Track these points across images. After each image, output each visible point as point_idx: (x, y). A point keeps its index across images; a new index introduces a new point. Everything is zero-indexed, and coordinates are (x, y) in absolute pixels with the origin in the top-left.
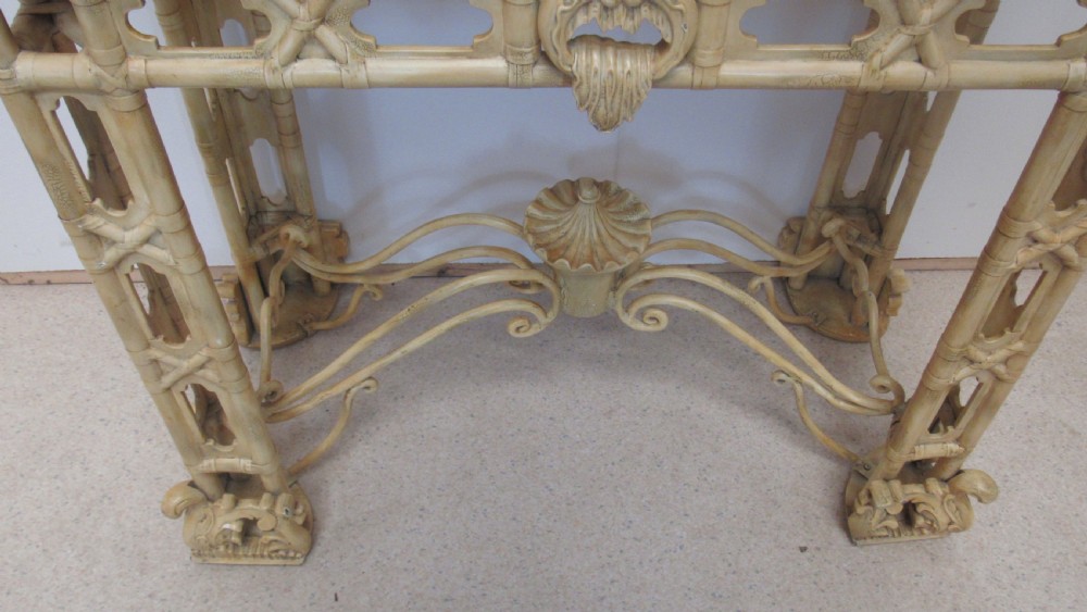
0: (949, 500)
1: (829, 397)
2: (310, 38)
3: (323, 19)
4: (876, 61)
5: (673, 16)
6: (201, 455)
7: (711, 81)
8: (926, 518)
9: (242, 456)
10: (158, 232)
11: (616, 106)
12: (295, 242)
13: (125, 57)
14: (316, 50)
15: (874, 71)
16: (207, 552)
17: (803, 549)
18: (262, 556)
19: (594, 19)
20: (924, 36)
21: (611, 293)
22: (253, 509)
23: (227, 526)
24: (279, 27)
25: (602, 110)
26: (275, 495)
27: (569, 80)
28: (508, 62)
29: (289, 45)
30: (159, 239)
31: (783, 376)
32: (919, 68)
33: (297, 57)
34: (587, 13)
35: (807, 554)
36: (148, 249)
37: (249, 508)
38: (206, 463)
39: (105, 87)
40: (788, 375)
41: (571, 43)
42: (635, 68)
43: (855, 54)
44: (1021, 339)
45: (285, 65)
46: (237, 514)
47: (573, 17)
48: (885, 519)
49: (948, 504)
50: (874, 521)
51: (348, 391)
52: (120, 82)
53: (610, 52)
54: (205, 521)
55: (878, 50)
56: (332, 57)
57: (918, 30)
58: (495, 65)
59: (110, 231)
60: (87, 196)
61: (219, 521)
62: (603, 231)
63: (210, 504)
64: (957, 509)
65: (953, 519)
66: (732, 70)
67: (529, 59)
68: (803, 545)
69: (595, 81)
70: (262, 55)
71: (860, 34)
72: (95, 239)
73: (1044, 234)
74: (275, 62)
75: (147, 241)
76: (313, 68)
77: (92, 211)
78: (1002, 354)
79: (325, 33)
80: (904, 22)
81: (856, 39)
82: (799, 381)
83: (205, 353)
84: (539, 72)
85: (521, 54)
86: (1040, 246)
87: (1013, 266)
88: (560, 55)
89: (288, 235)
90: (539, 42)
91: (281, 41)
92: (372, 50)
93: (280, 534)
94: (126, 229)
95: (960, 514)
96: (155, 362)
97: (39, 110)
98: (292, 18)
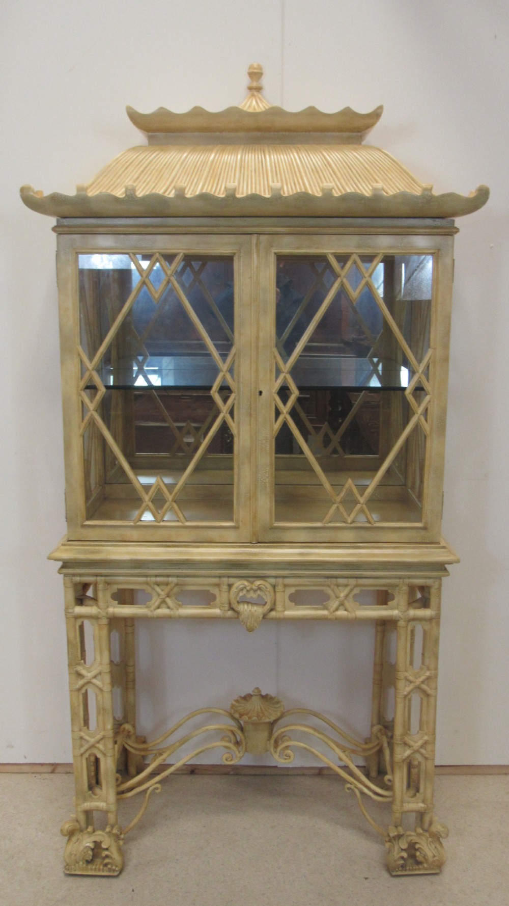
0: (430, 842)
1: (370, 794)
2: (164, 602)
3: (168, 596)
4: (332, 610)
5: (267, 593)
6: (85, 799)
7: (282, 616)
8: (421, 853)
9: (103, 801)
10: (100, 673)
11: (252, 622)
12: (127, 730)
13: (108, 607)
14: (164, 605)
15: (331, 613)
16: (73, 867)
17: (366, 879)
18: (99, 870)
19: (244, 595)
20: (343, 601)
21: (268, 742)
22: (101, 835)
23: (88, 845)
24: (155, 598)
25: (248, 624)
26: (112, 827)
27: (237, 613)
28: (221, 610)
29: (157, 604)
30: (99, 677)
31: (349, 785)
32: (346, 613)
33: (158, 607)
34: (242, 592)
35: (368, 880)
36: (95, 681)
37: (99, 836)
38: (86, 804)
39: (100, 616)
40: (351, 784)
41: (238, 603)
42: (258, 611)
43: (325, 608)
44: (426, 734)
45: (155, 610)
46: (93, 838)
47: (238, 594)
48: (400, 852)
49: (430, 844)
50: (395, 853)
51: (148, 788)
52: (104, 614)
53: (250, 606)
54: (77, 843)
55: (332, 607)
56: (169, 608)
57: (341, 599)
58: (216, 611)
59: (84, 672)
60: (80, 658)
61: (84, 842)
62: (262, 708)
63: (81, 833)
64: (435, 847)
65: (435, 854)
66: (289, 613)
67: (227, 608)
68: (366, 877)
69: (246, 613)
70: (148, 607)
71: (325, 602)
72: (79, 675)
73: (411, 678)
74: (152, 609)
75: (95, 677)
76: (163, 611)
77: (79, 664)
78: (420, 743)
79: (168, 600)
80: (337, 597)
81: (325, 603)
82: (356, 787)
83: (102, 733)
84: (230, 613)
85: (224, 606)
86: (412, 684)
87: (405, 693)
88: (235, 606)
89: (124, 729)
90: (230, 604)
91: (155, 602)
92: (180, 606)
93: (111, 852)
94: (89, 672)
95: (438, 851)
96: (81, 738)
97: (76, 624)
98: (159, 595)
